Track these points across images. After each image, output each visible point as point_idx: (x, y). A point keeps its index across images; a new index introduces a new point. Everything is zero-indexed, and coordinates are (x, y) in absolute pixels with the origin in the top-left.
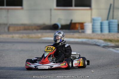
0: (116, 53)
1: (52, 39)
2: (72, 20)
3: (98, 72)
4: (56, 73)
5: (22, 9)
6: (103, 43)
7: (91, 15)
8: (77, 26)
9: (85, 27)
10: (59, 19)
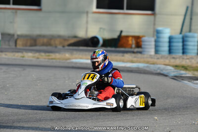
0: (194, 89)
1: (89, 61)
2: (121, 32)
5: (40, 10)
6: (174, 72)
7: (154, 24)
8: (130, 42)
9: (143, 43)
10: (101, 28)
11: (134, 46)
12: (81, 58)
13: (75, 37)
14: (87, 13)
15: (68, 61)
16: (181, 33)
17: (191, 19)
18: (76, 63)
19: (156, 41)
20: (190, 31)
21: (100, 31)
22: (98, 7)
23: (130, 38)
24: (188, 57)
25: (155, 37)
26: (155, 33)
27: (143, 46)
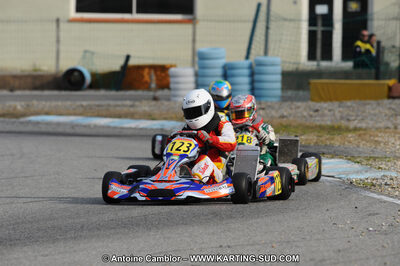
2: (128, 57)
3: (213, 233)
4: (71, 238)
7: (194, 41)
8: (147, 78)
9: (172, 80)
10: (86, 52)
11: (153, 85)
12: (47, 114)
13: (35, 70)
14: (58, 21)
15: (22, 120)
16: (247, 57)
17: (267, 28)
18: (37, 123)
19: (197, 75)
20: (266, 53)
21: (84, 57)
22: (79, 9)
23: (146, 71)
24: (263, 106)
25: (197, 68)
26: (197, 59)
27: (172, 86)
